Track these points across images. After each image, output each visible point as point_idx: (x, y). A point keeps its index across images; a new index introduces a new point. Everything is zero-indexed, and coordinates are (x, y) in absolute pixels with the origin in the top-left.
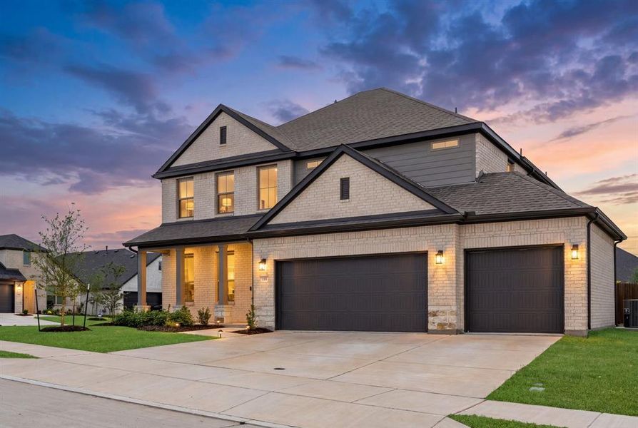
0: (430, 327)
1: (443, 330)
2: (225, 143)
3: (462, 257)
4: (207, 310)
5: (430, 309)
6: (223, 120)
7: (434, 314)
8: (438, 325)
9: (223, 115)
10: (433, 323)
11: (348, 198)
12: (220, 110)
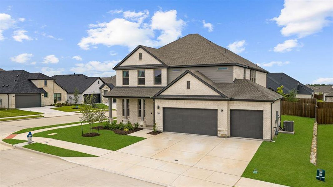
0: (218, 135)
1: (223, 137)
2: (141, 59)
3: (229, 111)
4: (138, 123)
5: (218, 129)
6: (140, 51)
7: (220, 131)
8: (221, 134)
9: (140, 49)
10: (219, 134)
11: (190, 88)
12: (140, 47)
